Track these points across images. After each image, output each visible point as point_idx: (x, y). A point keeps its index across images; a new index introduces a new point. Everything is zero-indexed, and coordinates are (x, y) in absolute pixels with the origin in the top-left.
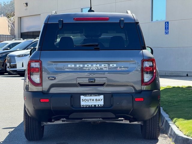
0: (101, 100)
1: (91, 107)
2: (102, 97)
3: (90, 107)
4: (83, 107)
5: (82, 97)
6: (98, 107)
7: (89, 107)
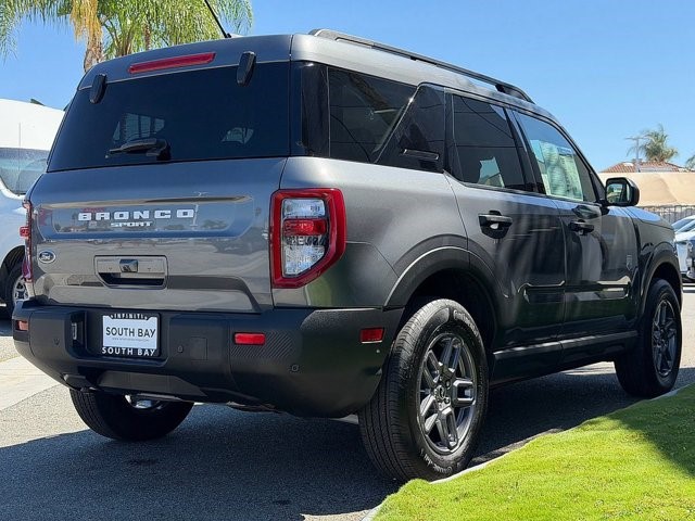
0: (150, 334)
1: (126, 356)
2: (153, 323)
3: (123, 355)
4: (107, 354)
5: (107, 321)
6: (143, 357)
7: (121, 356)
